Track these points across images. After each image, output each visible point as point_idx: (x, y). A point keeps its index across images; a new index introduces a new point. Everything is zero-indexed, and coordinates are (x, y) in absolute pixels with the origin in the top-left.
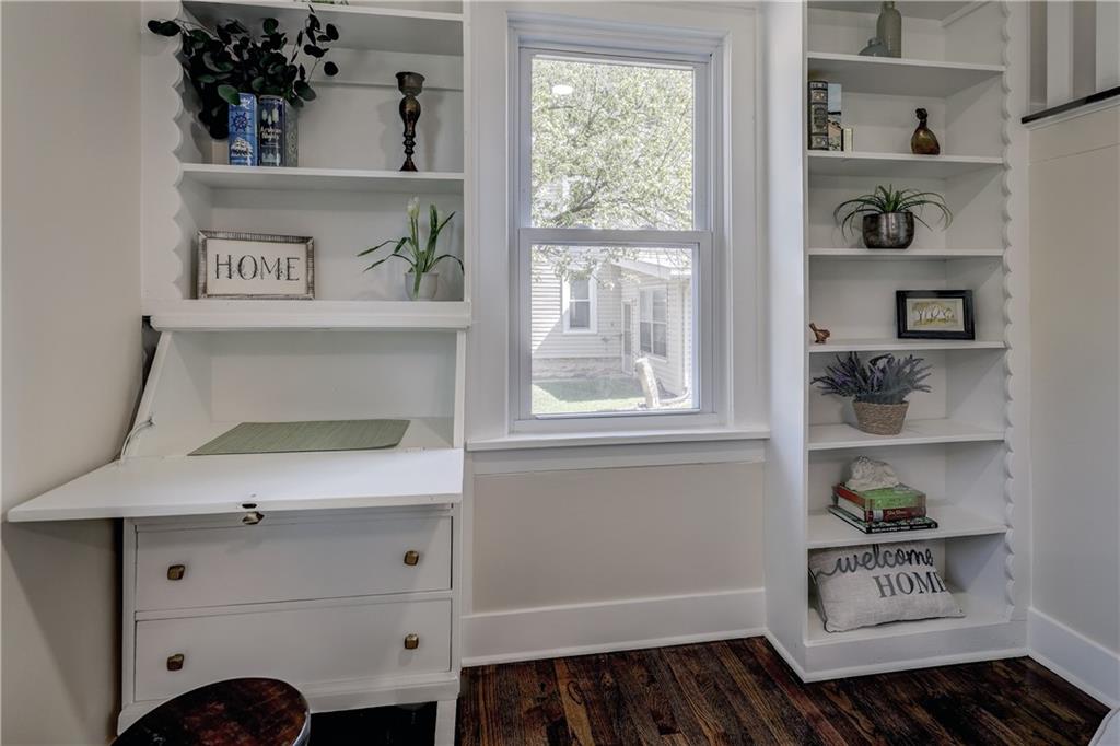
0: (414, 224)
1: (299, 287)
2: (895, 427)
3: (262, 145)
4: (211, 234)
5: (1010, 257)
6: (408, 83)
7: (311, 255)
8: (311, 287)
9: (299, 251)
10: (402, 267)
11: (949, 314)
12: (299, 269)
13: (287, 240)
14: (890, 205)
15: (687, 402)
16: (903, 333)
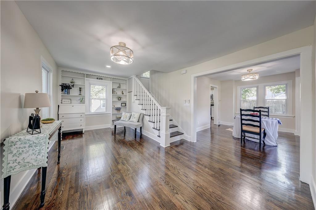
0: (81, 98)
1: (70, 103)
2: (120, 112)
3: (68, 93)
4: (63, 99)
5: (127, 101)
6: (80, 88)
7: (71, 100)
8: (71, 103)
9: (70, 100)
10: (79, 101)
11: (124, 105)
12: (70, 101)
13: (69, 99)
14: (120, 97)
15: (105, 111)
16: (121, 106)
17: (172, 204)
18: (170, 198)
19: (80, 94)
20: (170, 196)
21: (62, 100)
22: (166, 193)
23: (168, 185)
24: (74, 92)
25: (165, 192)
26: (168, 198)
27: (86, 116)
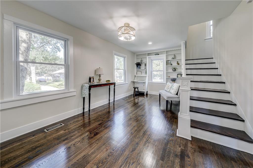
0: (145, 71)
6: (145, 64)
14: (174, 68)
16: (177, 77)
17: (86, 164)
18: (92, 161)
19: (145, 68)
20: (94, 161)
21: (137, 72)
22: (97, 156)
23: (108, 156)
24: (143, 67)
25: (99, 155)
26: (92, 160)
27: (149, 84)
